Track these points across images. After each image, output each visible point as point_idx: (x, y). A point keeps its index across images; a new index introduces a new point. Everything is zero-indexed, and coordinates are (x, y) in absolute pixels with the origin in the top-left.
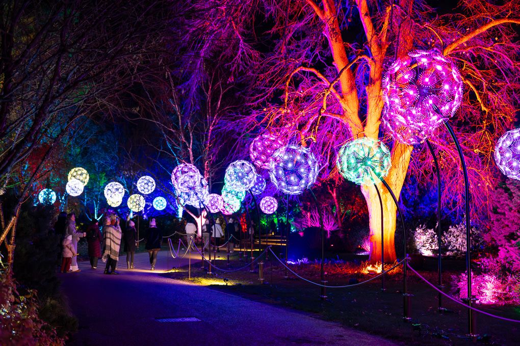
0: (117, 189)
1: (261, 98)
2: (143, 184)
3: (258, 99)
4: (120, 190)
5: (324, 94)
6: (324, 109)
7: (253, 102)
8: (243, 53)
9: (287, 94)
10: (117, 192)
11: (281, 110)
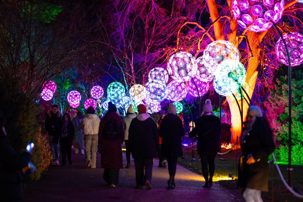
0: (76, 96)
1: (162, 41)
2: (95, 91)
3: (160, 42)
4: (78, 96)
5: (198, 41)
6: (198, 50)
7: (157, 44)
8: (155, 9)
9: (178, 39)
10: (76, 98)
11: (174, 49)
